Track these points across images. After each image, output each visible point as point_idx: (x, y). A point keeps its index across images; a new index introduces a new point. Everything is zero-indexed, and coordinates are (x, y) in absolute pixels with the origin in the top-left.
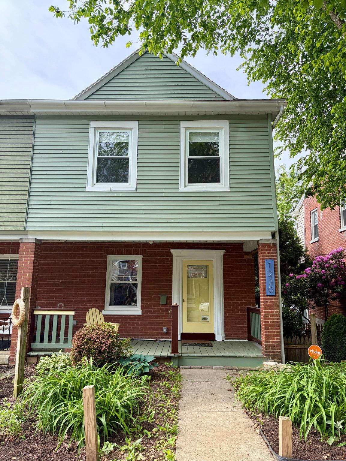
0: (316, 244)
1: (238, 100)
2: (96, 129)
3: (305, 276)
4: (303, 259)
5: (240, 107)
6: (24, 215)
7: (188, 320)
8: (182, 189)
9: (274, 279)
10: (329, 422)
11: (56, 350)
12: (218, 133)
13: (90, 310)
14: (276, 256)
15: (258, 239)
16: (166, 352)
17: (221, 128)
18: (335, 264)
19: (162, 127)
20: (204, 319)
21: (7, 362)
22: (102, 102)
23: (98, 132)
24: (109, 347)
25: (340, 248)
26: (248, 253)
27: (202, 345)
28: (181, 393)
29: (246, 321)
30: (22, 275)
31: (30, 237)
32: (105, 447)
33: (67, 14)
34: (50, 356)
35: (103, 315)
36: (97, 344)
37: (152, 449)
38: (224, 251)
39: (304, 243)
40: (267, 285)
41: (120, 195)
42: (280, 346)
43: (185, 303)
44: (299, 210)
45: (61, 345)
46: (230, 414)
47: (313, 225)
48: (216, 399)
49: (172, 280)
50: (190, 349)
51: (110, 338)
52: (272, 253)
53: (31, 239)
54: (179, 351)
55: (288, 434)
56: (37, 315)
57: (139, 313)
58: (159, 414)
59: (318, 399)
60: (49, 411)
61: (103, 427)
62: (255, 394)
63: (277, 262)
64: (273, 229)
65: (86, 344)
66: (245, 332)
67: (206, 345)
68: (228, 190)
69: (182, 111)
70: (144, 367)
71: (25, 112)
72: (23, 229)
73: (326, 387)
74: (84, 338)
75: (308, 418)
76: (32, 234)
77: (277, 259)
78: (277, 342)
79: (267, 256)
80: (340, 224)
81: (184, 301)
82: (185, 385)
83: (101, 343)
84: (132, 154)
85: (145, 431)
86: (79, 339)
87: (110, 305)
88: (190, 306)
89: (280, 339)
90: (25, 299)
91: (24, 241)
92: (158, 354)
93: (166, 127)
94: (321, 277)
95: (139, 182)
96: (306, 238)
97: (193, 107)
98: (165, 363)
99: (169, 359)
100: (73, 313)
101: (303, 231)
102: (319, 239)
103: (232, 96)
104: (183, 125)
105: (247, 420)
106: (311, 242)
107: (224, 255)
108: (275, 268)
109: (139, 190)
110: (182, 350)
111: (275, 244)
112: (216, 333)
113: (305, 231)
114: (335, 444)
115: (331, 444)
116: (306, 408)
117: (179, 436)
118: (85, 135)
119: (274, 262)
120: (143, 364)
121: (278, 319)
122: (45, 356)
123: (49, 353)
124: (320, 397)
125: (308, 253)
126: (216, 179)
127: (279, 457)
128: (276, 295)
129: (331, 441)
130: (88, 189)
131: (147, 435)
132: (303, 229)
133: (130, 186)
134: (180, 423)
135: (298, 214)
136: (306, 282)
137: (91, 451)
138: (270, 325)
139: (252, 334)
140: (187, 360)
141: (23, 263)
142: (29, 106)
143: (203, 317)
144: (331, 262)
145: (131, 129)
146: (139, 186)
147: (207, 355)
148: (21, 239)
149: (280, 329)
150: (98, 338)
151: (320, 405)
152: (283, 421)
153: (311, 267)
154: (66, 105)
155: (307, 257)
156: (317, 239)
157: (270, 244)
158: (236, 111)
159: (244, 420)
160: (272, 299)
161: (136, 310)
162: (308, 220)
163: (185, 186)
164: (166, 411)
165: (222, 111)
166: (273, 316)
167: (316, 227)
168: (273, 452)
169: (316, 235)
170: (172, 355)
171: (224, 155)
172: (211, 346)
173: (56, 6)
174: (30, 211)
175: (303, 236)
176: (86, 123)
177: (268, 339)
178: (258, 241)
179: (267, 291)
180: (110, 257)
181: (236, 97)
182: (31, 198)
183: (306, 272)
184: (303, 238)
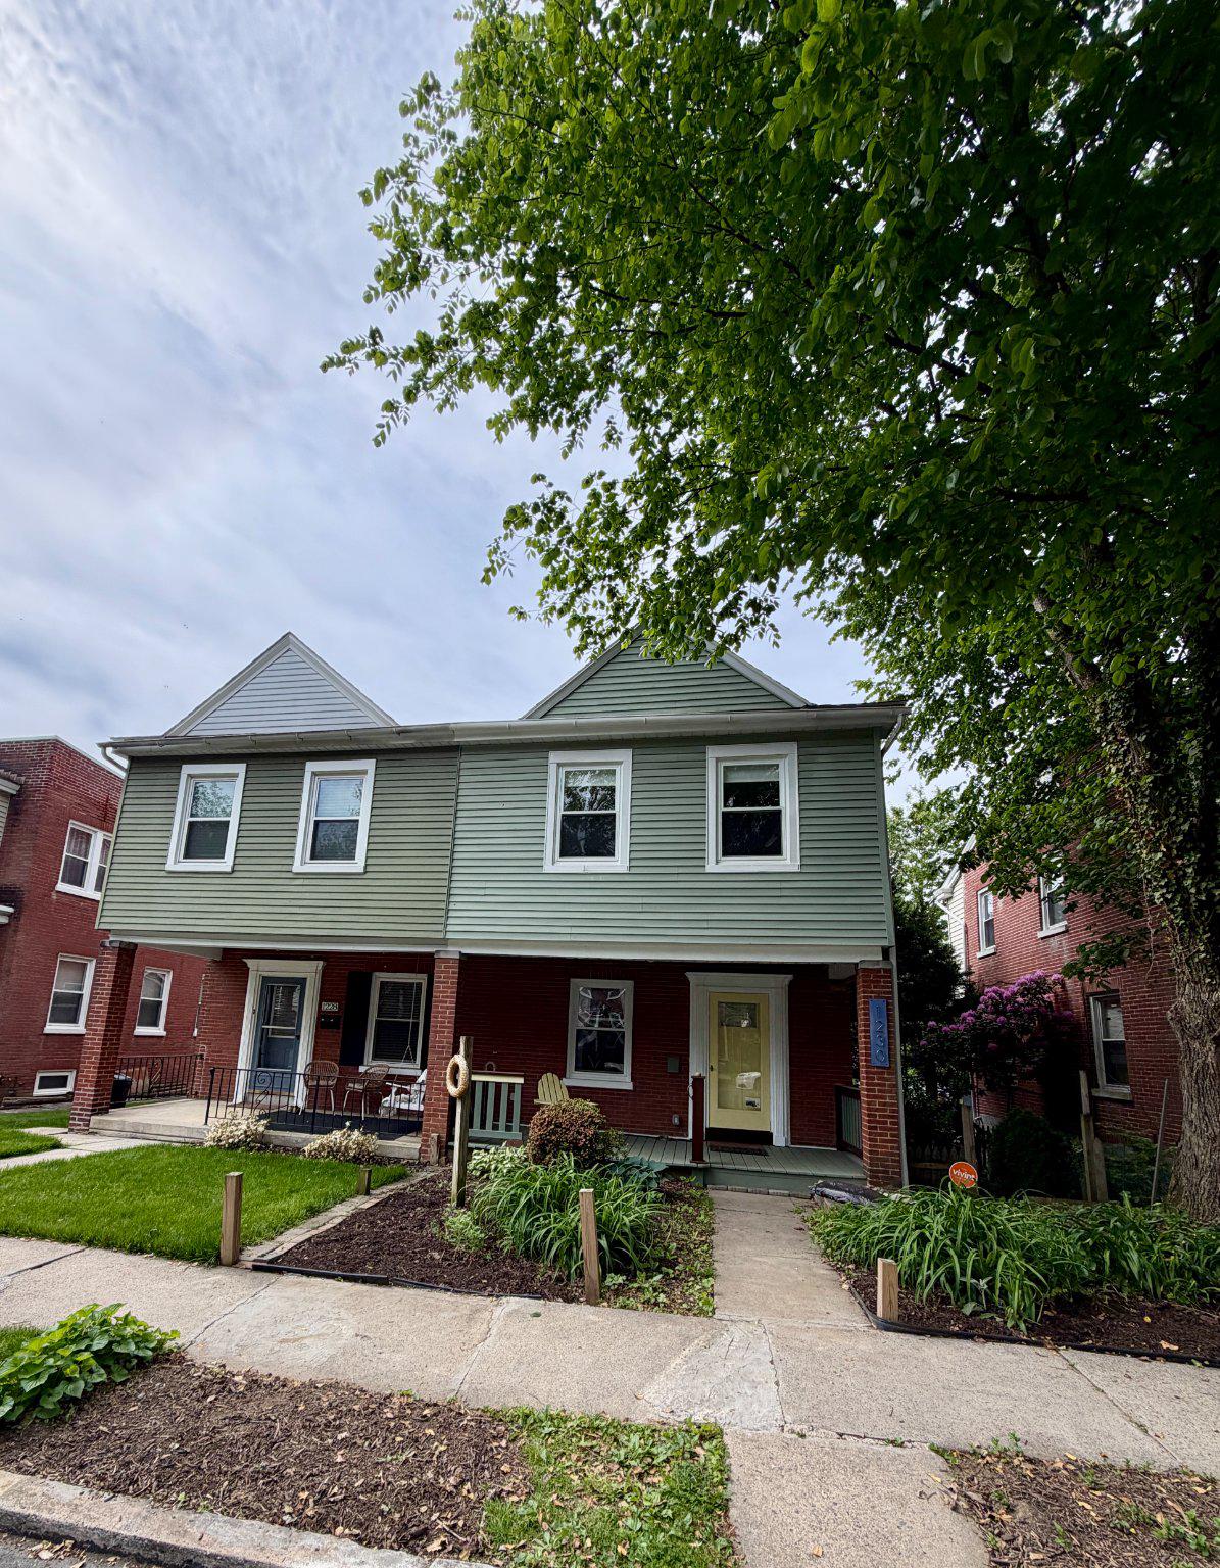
0: (991, 961)
1: (814, 707)
2: (559, 765)
3: (961, 1027)
4: (960, 991)
5: (818, 718)
6: (442, 913)
7: (719, 1106)
8: (711, 867)
9: (886, 1035)
10: (963, 1279)
11: (498, 1142)
12: (777, 765)
13: (544, 1076)
14: (892, 993)
15: (856, 960)
16: (684, 1160)
17: (783, 757)
18: (1028, 1005)
19: (674, 757)
20: (749, 1103)
21: (416, 1156)
22: (572, 721)
23: (563, 770)
24: (590, 1140)
25: (1039, 972)
26: (837, 982)
27: (748, 1152)
28: (713, 1226)
29: (834, 1112)
30: (439, 1012)
31: (450, 949)
32: (609, 1280)
33: (534, 615)
34: (487, 1151)
35: (568, 1088)
36: (570, 1135)
37: (677, 1292)
38: (790, 977)
39: (963, 956)
40: (872, 1046)
41: (601, 878)
42: (899, 1161)
43: (715, 1073)
44: (953, 887)
45: (501, 1133)
46: (799, 1262)
47: (983, 920)
48: (776, 1240)
49: (689, 1029)
50: (726, 1157)
51: (593, 1127)
52: (883, 987)
53: (453, 952)
54: (706, 1158)
55: (891, 1285)
56: (474, 1082)
57: (629, 1086)
58: (680, 1249)
59: (949, 1243)
60: (523, 1224)
61: (605, 1253)
62: (843, 1233)
63: (893, 1004)
64: (886, 943)
65: (554, 1133)
66: (833, 1133)
67: (754, 1152)
68: (796, 869)
69: (711, 730)
70: (650, 1179)
71: (445, 742)
72: (441, 936)
73: (964, 1225)
74: (550, 1123)
75: (929, 1269)
76: (453, 945)
77: (892, 998)
78: (892, 1154)
79: (872, 992)
80: (1042, 923)
81: (714, 1070)
82: (720, 1217)
83: (578, 1132)
84: (622, 809)
85: (664, 1269)
86: (542, 1124)
87: (577, 1069)
88: (723, 1077)
89: (899, 1148)
90: (466, 1056)
91: (442, 955)
92: (669, 1161)
93: (681, 757)
94: (997, 1030)
95: (634, 855)
96: (967, 945)
97: (732, 722)
98: (682, 1178)
99: (686, 1171)
100: (521, 1081)
101: (962, 931)
102: (996, 949)
103: (802, 700)
104: (713, 753)
105: (829, 1272)
106: (979, 955)
107: (791, 985)
108: (888, 1015)
109: (633, 870)
110: (711, 1158)
111: (889, 971)
112: (774, 1130)
113: (966, 932)
114: (974, 1313)
115: (968, 1313)
116: (927, 1254)
117: (718, 1280)
118: (542, 776)
119: (888, 1004)
120: (646, 1174)
121: (894, 1111)
122: (480, 1149)
123: (483, 1146)
124: (953, 1241)
125: (973, 978)
126: (776, 850)
127: (878, 1318)
128: (890, 1068)
129: (968, 1308)
130: (546, 869)
131: (667, 1274)
132: (962, 927)
133: (618, 863)
134: (716, 1265)
135: (948, 896)
136: (964, 1040)
137: (592, 1281)
138: (878, 1122)
139: (846, 1138)
140: (721, 1175)
142: (451, 732)
143: (747, 1099)
144: (1020, 1000)
145: (621, 763)
146: (634, 863)
147: (757, 1168)
148: (438, 952)
149: (898, 1129)
150: (572, 1125)
151: (952, 1252)
152: (884, 1264)
153: (975, 1009)
154: (511, 729)
155: (970, 987)
156: (991, 950)
157: (879, 970)
158: (809, 725)
159: (822, 1270)
160: (883, 1073)
161: (623, 1081)
162: (970, 909)
163: (717, 862)
164: (692, 1246)
165: (785, 727)
166: (885, 1104)
167: (989, 924)
168: (868, 1312)
169: (989, 943)
170: (694, 1164)
171: (789, 804)
172: (766, 1154)
173: (518, 606)
174: (452, 906)
175: (962, 941)
176: (544, 755)
177: (876, 1146)
178: (856, 964)
179: (873, 1058)
180: (575, 982)
181: (812, 701)
182: (454, 885)
183: (964, 1019)
184: (962, 946)
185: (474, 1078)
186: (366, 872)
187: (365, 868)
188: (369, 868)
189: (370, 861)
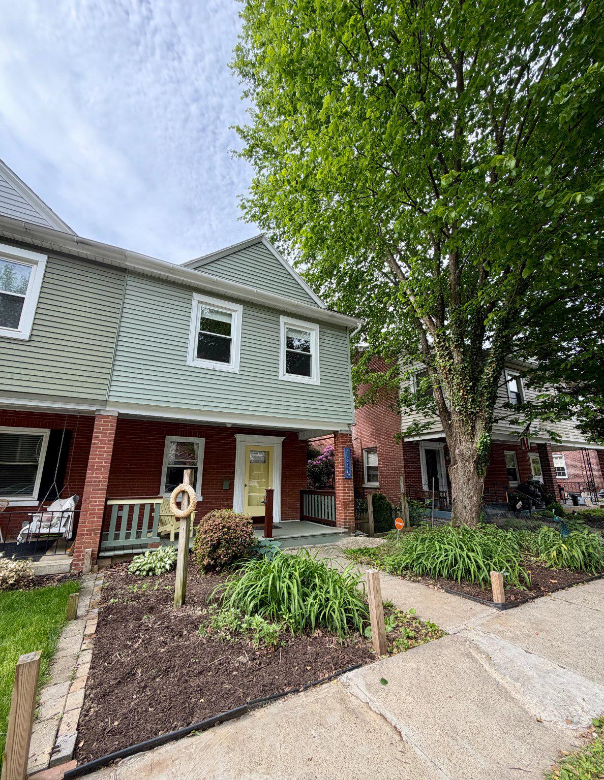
2: (199, 302)
6: (106, 382)
7: (248, 505)
8: (281, 377)
11: (146, 546)
12: (309, 333)
17: (313, 330)
19: (264, 316)
20: (263, 502)
21: (68, 569)
23: (201, 306)
30: (96, 455)
31: (110, 409)
38: (284, 438)
40: (345, 469)
41: (223, 374)
43: (247, 488)
45: (144, 539)
49: (235, 465)
52: (349, 442)
53: (113, 411)
54: (272, 535)
56: (111, 506)
57: (200, 499)
64: (352, 422)
66: (298, 512)
68: (318, 384)
69: (284, 307)
71: (116, 263)
72: (105, 398)
76: (113, 406)
79: (345, 444)
81: (246, 485)
84: (235, 337)
89: (354, 516)
91: (102, 413)
93: (268, 317)
95: (242, 364)
104: (283, 319)
105: (415, 584)
107: (284, 443)
109: (242, 373)
111: (350, 435)
121: (353, 498)
126: (307, 373)
128: (351, 478)
130: (188, 363)
133: (233, 367)
139: (305, 514)
141: (99, 440)
142: (124, 258)
143: (262, 500)
145: (235, 311)
146: (243, 369)
148: (97, 411)
149: (354, 507)
154: (173, 270)
157: (347, 434)
158: (326, 318)
159: (411, 584)
160: (349, 482)
163: (284, 375)
166: (349, 496)
171: (314, 353)
174: (114, 378)
176: (190, 293)
179: (345, 475)
180: (169, 438)
185: (110, 502)
186: (30, 341)
187: (30, 337)
188: (34, 338)
189: (35, 332)
